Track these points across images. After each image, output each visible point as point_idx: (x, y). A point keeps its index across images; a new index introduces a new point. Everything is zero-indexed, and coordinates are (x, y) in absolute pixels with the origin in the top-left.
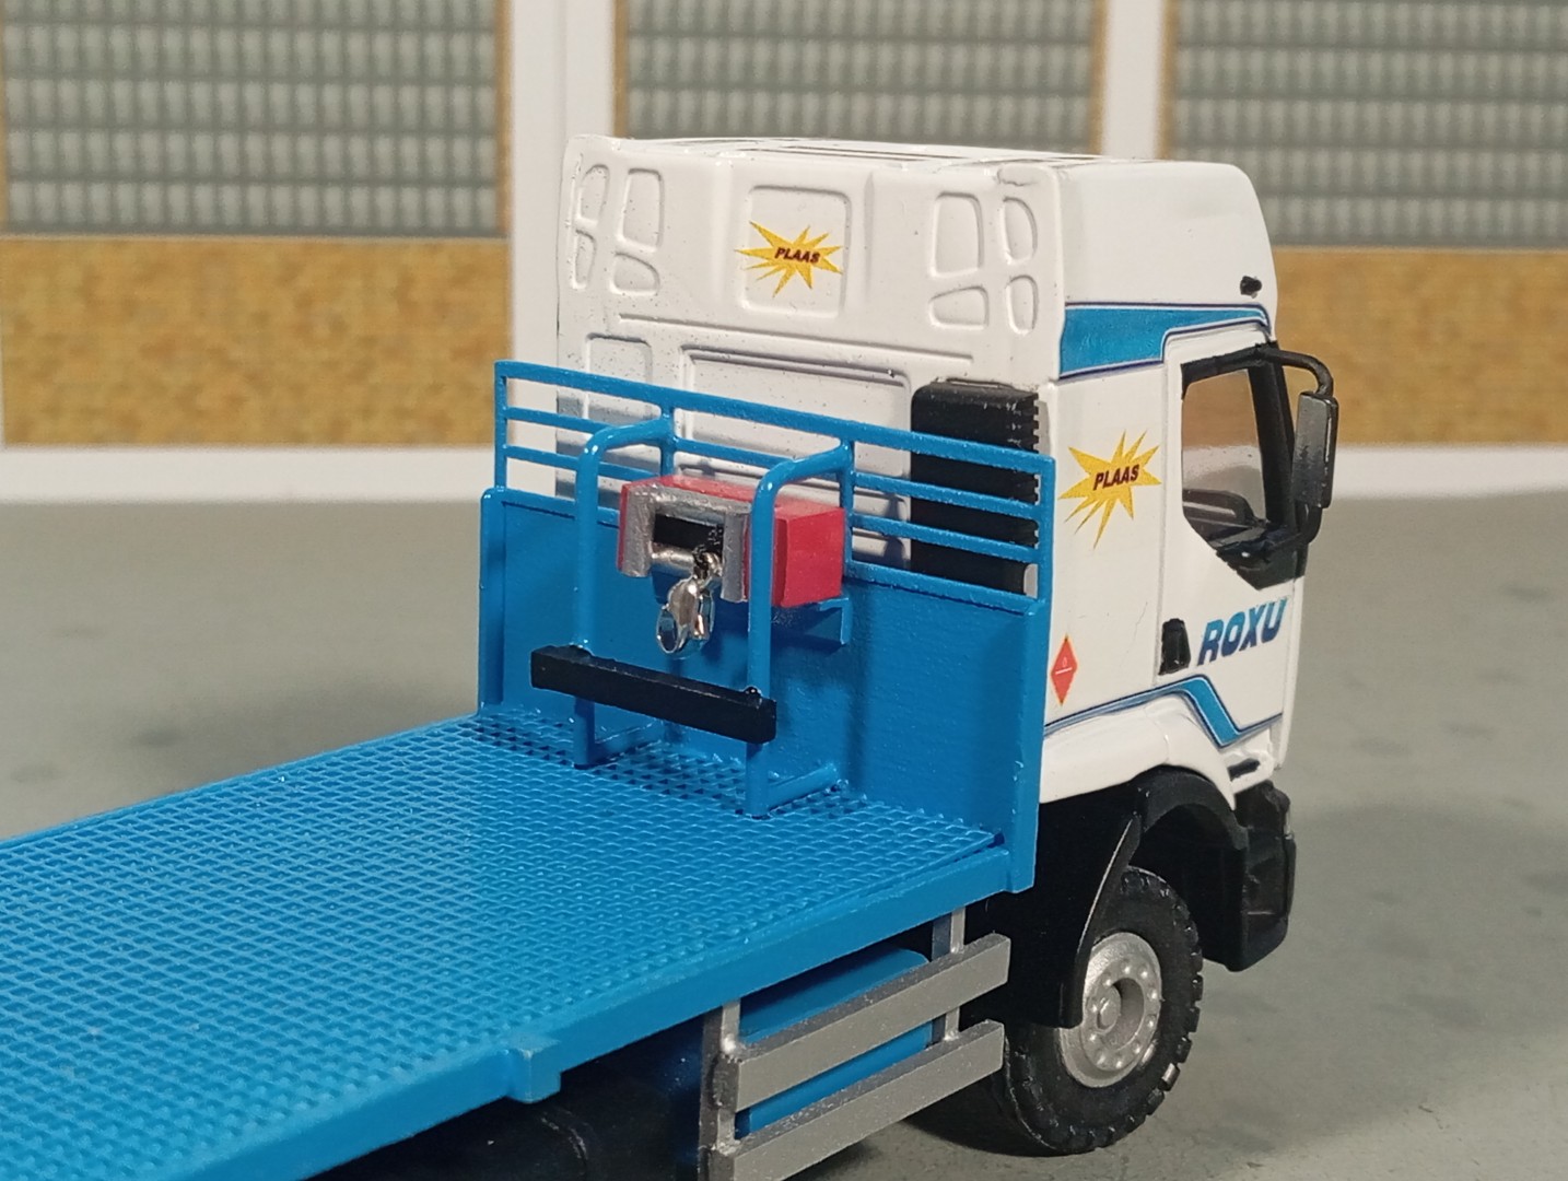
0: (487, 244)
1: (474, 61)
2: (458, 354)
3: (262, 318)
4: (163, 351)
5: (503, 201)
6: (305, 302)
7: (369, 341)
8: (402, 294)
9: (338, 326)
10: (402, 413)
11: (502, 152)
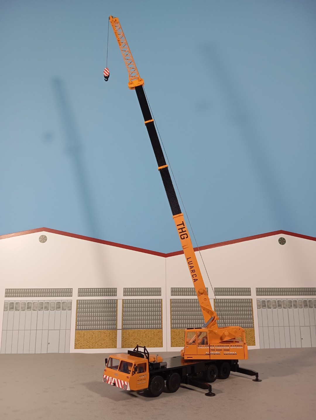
0: (161, 329)
1: (159, 314)
2: (158, 339)
3: (143, 336)
4: (135, 339)
5: (162, 325)
6: (146, 335)
7: (151, 338)
8: (154, 334)
9: (149, 337)
10: (154, 344)
11: (162, 321)
